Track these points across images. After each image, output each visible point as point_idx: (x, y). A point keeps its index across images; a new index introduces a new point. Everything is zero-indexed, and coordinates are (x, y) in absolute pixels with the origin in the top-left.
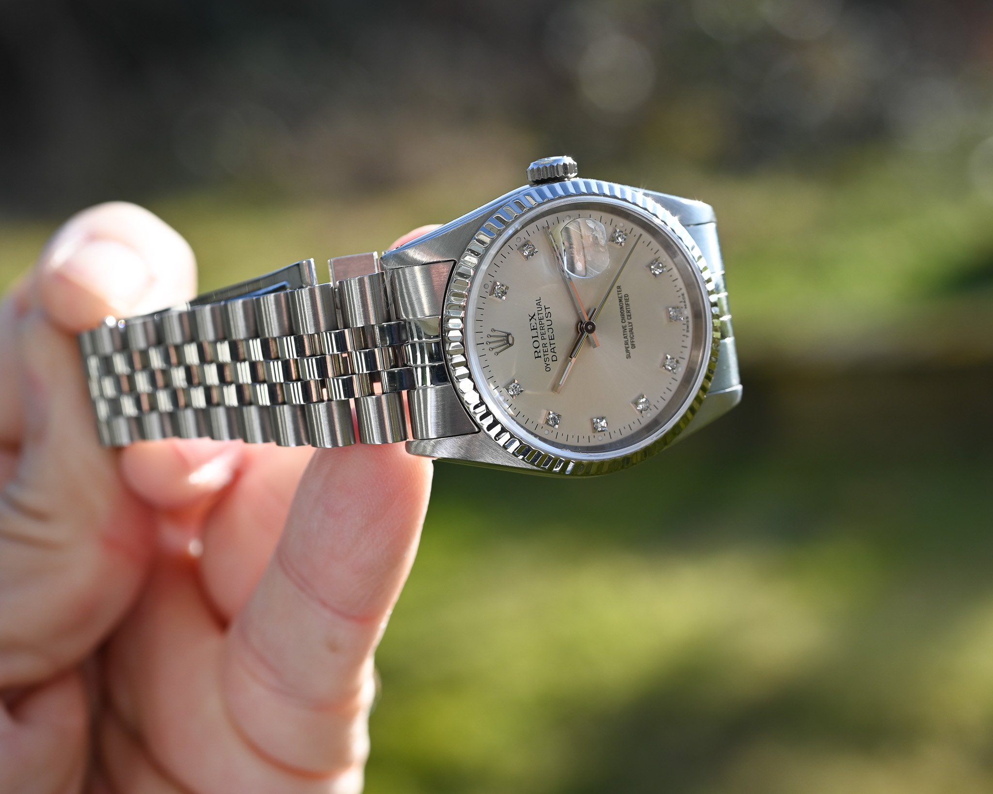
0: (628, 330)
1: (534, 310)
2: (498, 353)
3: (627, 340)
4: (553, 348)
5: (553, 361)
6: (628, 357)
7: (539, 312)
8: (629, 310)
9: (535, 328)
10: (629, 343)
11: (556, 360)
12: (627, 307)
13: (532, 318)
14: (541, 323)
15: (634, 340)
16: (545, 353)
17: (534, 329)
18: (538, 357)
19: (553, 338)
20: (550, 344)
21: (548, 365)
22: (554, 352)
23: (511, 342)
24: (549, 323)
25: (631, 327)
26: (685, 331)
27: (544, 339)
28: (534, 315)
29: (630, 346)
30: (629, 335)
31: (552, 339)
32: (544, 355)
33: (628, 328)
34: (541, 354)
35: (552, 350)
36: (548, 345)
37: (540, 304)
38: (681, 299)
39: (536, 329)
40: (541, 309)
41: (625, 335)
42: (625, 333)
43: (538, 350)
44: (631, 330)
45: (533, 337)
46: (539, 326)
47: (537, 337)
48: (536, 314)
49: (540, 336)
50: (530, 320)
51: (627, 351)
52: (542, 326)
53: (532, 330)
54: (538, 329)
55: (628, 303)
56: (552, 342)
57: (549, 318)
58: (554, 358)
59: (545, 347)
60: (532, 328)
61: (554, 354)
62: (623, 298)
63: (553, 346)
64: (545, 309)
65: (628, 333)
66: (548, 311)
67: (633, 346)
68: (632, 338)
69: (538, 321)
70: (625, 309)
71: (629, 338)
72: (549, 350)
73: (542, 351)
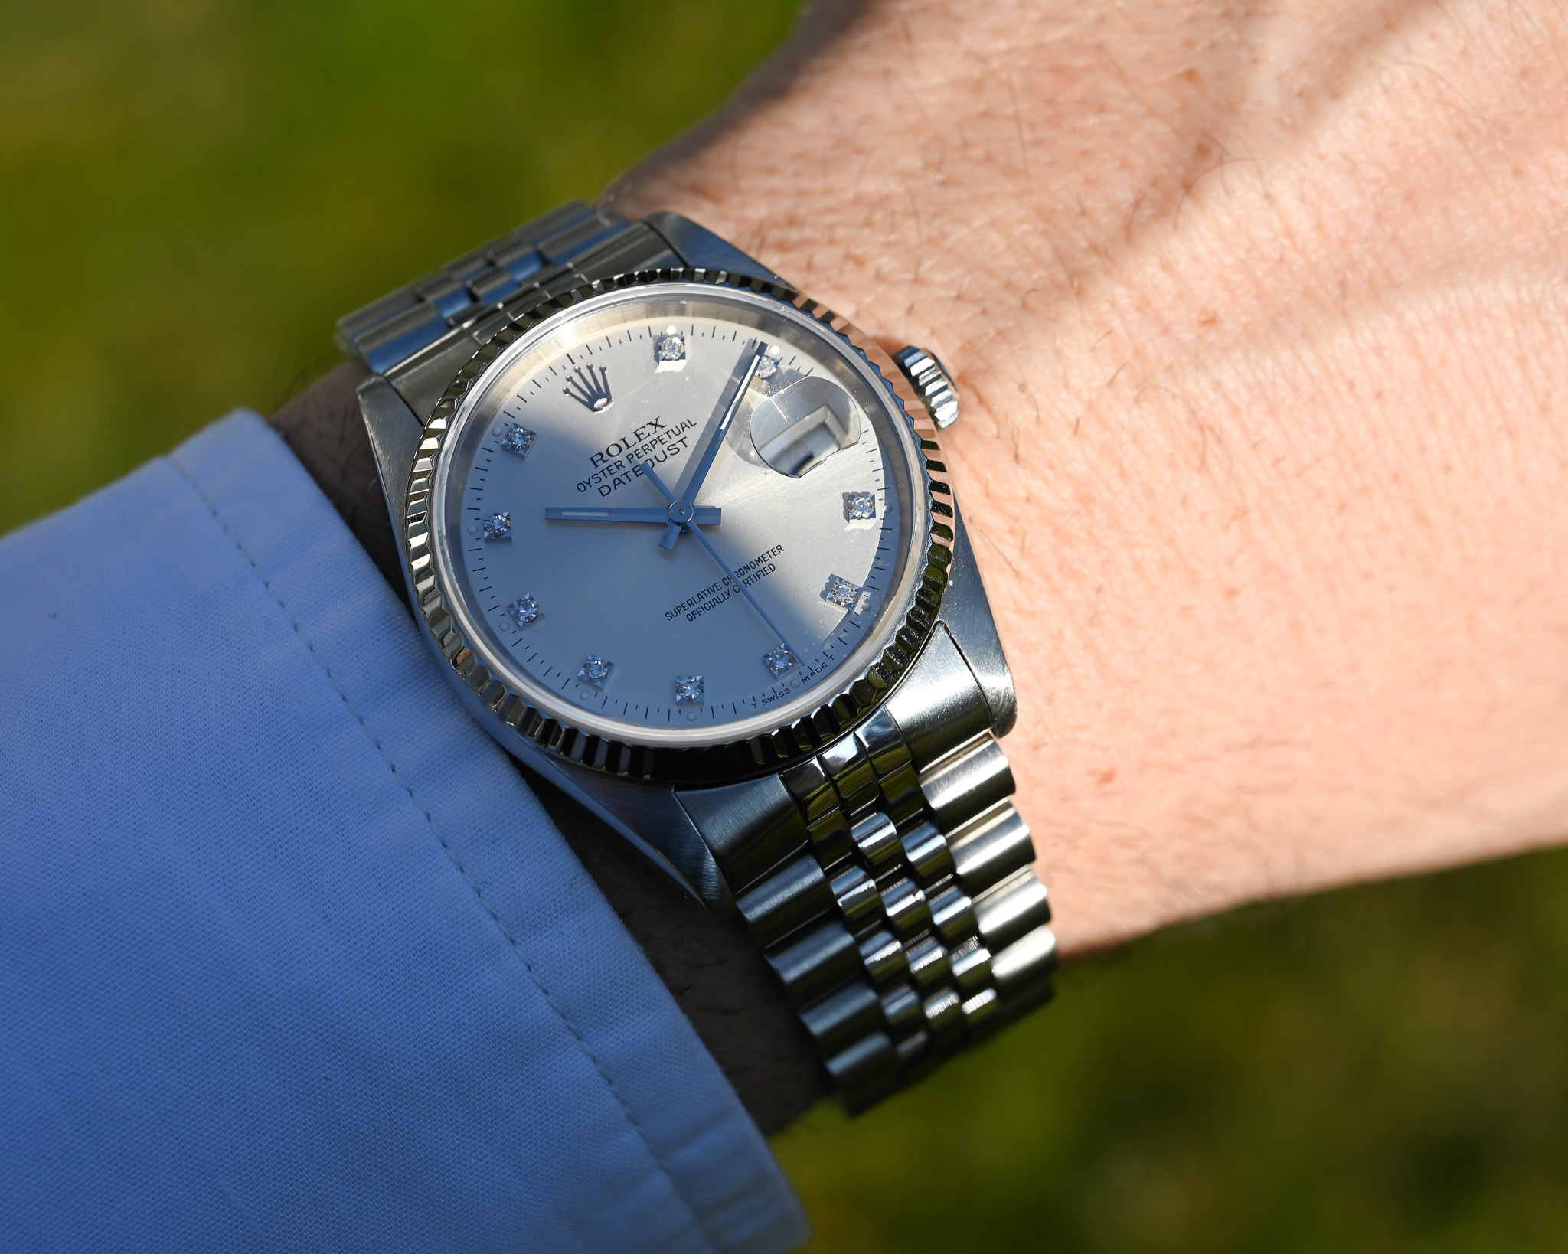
0: (714, 595)
1: (671, 422)
2: (566, 391)
3: (697, 600)
4: (621, 482)
5: (599, 489)
6: (670, 616)
7: (670, 433)
8: (750, 581)
9: (642, 437)
10: (693, 608)
11: (604, 496)
12: (753, 578)
13: (656, 425)
14: (653, 443)
15: (702, 613)
16: (606, 472)
17: (638, 436)
18: (595, 463)
19: (638, 473)
20: (626, 474)
21: (589, 484)
22: (615, 485)
23: (596, 405)
24: (661, 457)
25: (722, 599)
26: (764, 698)
27: (629, 460)
28: (662, 427)
29: (689, 611)
30: (707, 600)
31: (635, 473)
32: (602, 471)
33: (718, 593)
34: (602, 466)
35: (617, 482)
36: (623, 471)
37: (685, 429)
38: (815, 666)
39: (640, 440)
40: (677, 432)
41: (703, 594)
42: (706, 592)
43: (606, 457)
44: (717, 601)
45: (623, 440)
46: (647, 441)
47: (628, 447)
48: (665, 430)
49: (631, 450)
50: (650, 424)
51: (678, 610)
52: (651, 447)
53: (635, 433)
54: (643, 443)
55: (761, 576)
56: (631, 475)
57: (668, 453)
58: (605, 490)
59: (617, 467)
60: (639, 433)
61: (612, 487)
62: (766, 564)
63: (624, 478)
64: (682, 440)
65: (710, 598)
66: (680, 445)
67: (691, 617)
68: (704, 608)
69: (654, 437)
70: (747, 575)
71: (701, 603)
72: (615, 476)
73: (607, 464)
